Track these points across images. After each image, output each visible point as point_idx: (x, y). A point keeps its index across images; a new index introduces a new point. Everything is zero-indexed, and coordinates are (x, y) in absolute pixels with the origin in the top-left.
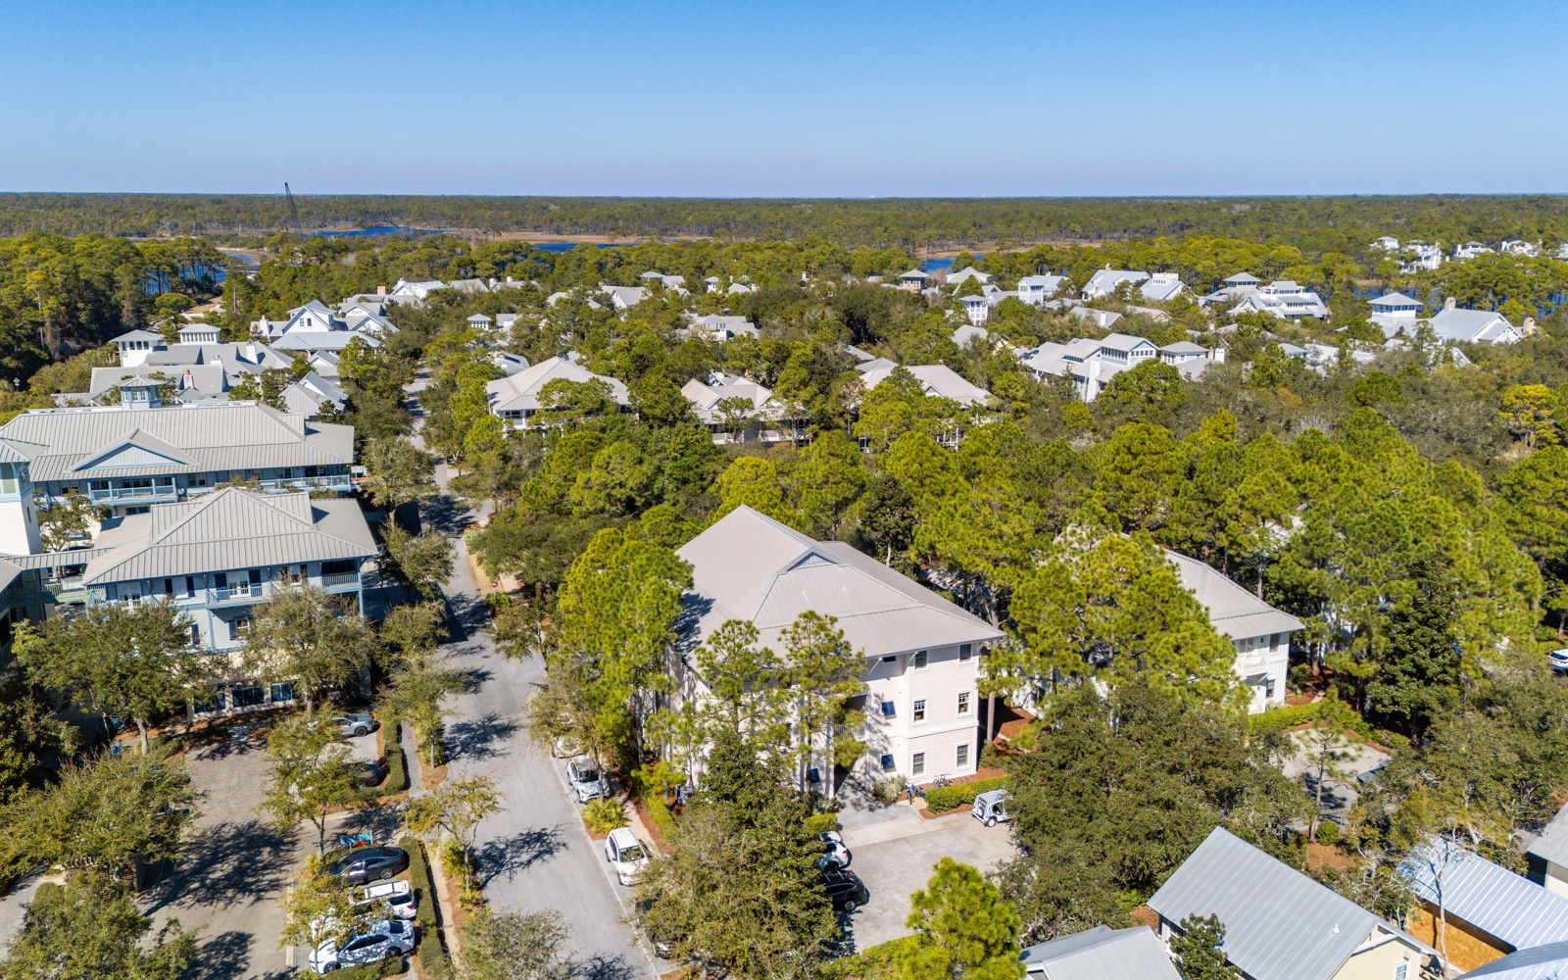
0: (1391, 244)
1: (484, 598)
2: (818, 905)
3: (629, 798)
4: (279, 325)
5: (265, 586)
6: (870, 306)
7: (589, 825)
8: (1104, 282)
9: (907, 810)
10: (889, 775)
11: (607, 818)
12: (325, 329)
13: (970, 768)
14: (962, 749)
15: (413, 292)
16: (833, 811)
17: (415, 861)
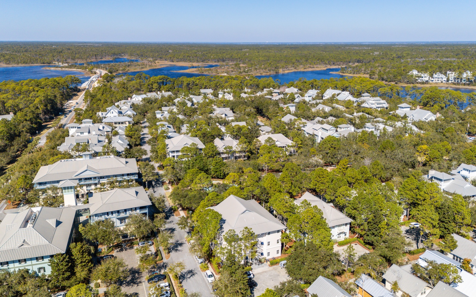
0: (415, 72)
1: (171, 206)
2: (247, 289)
3: (209, 262)
4: (104, 113)
5: (128, 212)
6: (263, 106)
7: (201, 269)
8: (329, 93)
9: (266, 265)
10: (263, 257)
11: (205, 267)
12: (117, 114)
13: (279, 254)
14: (278, 251)
15: (137, 99)
16: (251, 265)
17: (167, 277)
